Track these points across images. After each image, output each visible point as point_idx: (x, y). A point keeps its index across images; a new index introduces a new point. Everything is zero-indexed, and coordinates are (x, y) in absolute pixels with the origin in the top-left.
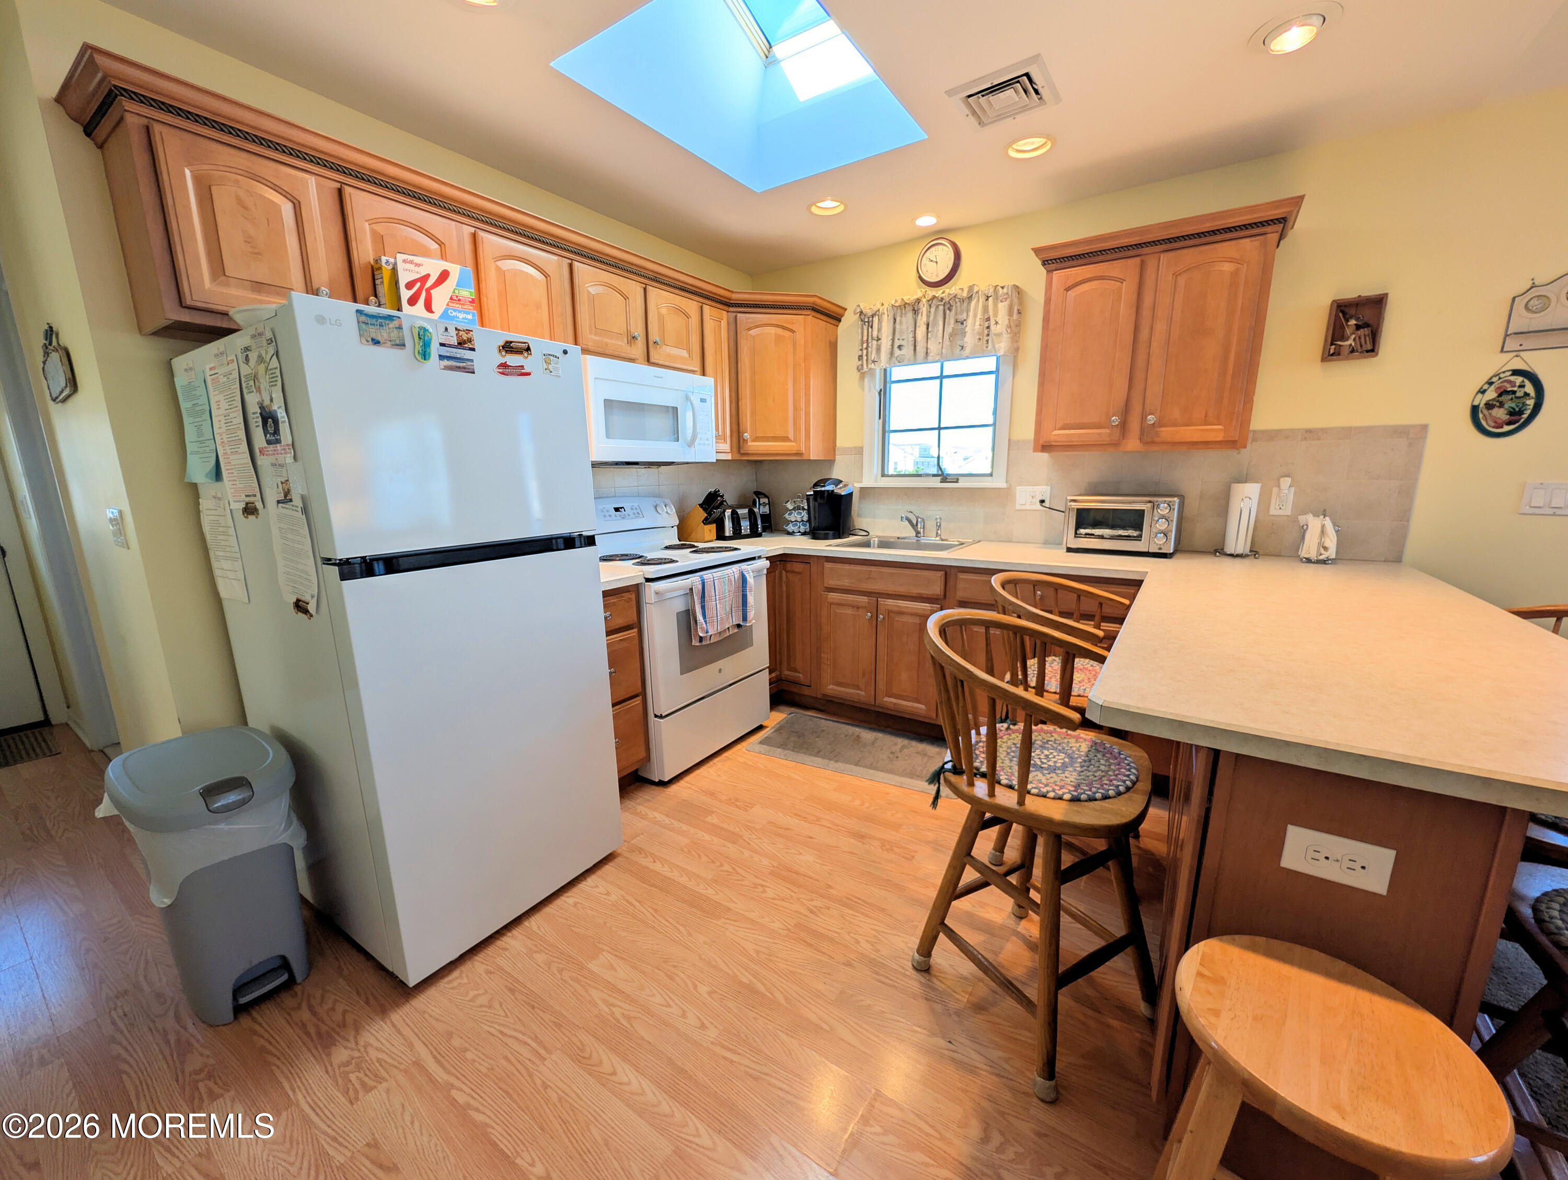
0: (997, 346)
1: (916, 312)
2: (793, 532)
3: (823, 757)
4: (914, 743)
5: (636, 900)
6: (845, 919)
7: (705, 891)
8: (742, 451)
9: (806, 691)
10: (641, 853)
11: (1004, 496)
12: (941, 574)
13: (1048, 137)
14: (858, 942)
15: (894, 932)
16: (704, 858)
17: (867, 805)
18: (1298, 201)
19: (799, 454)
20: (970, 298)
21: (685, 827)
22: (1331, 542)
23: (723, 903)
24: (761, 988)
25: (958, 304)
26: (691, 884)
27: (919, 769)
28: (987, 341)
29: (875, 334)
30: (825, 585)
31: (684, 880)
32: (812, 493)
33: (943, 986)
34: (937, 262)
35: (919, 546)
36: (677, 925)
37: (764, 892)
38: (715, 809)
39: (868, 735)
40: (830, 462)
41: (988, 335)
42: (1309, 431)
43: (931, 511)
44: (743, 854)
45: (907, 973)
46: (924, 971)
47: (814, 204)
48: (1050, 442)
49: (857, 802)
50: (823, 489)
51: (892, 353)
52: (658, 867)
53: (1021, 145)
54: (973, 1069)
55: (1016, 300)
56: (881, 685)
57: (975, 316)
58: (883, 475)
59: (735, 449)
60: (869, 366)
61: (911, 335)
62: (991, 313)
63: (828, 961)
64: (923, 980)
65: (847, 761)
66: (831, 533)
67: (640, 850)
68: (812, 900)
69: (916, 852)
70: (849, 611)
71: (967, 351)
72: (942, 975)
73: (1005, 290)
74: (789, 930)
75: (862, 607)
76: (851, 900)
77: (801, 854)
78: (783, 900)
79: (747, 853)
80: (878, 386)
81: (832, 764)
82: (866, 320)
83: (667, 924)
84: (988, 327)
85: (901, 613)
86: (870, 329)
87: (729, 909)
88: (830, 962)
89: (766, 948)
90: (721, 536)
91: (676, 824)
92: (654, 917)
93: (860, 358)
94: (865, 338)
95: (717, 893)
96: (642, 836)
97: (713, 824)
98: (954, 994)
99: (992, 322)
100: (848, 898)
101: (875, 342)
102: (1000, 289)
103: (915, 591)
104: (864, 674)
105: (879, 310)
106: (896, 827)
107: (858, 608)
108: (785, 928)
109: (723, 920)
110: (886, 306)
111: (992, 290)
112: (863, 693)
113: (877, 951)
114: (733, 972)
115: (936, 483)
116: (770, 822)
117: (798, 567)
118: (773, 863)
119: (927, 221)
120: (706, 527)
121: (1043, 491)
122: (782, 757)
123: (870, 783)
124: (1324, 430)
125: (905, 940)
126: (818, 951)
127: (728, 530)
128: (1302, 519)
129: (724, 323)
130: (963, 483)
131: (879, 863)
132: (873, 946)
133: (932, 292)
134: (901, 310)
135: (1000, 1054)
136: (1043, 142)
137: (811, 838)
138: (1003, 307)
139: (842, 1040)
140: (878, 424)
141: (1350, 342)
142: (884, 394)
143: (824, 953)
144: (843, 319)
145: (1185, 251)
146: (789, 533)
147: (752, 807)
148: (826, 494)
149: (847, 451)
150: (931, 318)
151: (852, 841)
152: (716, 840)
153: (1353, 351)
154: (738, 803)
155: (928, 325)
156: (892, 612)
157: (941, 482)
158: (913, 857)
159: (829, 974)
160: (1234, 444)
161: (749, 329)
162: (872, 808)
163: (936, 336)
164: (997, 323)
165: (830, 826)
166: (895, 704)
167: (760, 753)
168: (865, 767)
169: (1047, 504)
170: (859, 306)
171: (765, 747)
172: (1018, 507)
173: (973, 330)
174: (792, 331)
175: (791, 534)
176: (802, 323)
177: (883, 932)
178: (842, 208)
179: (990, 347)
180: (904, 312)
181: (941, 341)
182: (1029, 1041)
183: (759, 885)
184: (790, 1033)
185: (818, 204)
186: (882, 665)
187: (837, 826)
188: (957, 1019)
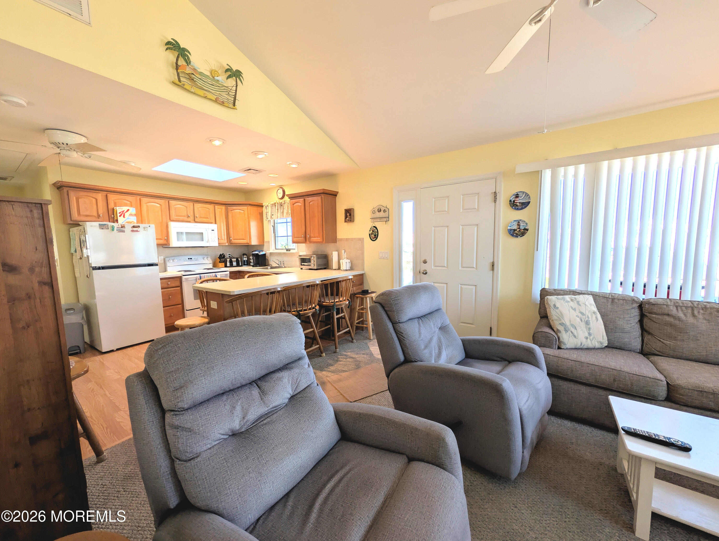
1: (275, 206)
8: (231, 243)
19: (248, 243)
34: (280, 193)
42: (346, 239)
48: (294, 241)
51: (271, 216)
58: (275, 249)
59: (229, 242)
60: (268, 219)
61: (275, 212)
66: (258, 265)
80: (272, 224)
82: (266, 207)
86: (267, 210)
90: (226, 266)
101: (268, 213)
105: (268, 205)
115: (285, 251)
120: (221, 264)
124: (349, 239)
127: (228, 264)
129: (222, 209)
130: (291, 251)
134: (272, 205)
140: (273, 235)
141: (348, 219)
142: (274, 227)
144: (263, 207)
145: (310, 198)
149: (266, 242)
153: (349, 221)
155: (277, 210)
160: (334, 241)
161: (231, 211)
174: (244, 211)
181: (280, 214)
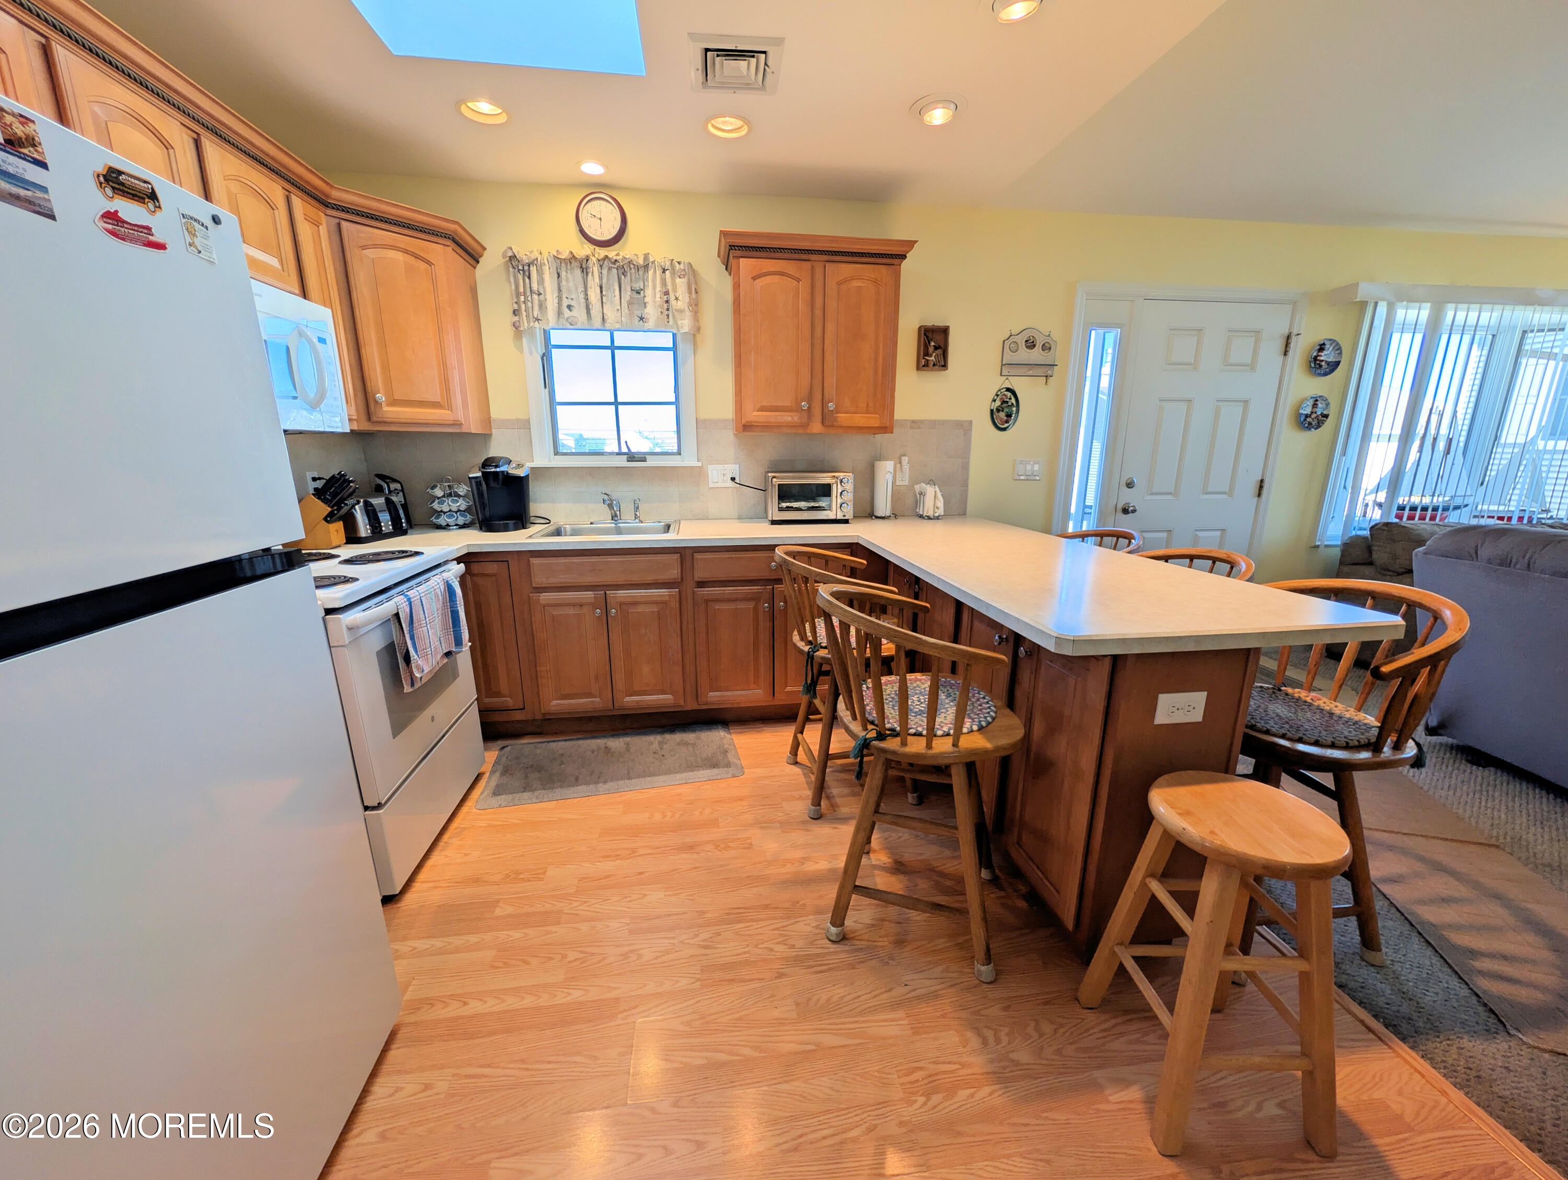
0: (679, 322)
1: (585, 270)
2: (448, 525)
3: (587, 783)
4: (668, 736)
5: (481, 1066)
6: (741, 935)
7: (569, 998)
8: (374, 419)
9: (518, 716)
10: (432, 1005)
11: (696, 475)
12: (677, 556)
13: (746, 121)
14: (772, 950)
15: (793, 921)
16: (534, 962)
17: (669, 814)
18: (911, 244)
19: (457, 424)
20: (646, 267)
21: (473, 939)
22: (940, 503)
23: (602, 997)
24: (724, 1057)
25: (633, 271)
26: (544, 1000)
27: (693, 759)
28: (668, 316)
29: (535, 286)
30: (534, 585)
31: (528, 1001)
32: (479, 474)
33: (863, 943)
34: (600, 219)
35: (619, 531)
36: (568, 1059)
37: (640, 956)
38: (497, 897)
39: (616, 743)
40: (485, 437)
41: (668, 310)
42: (914, 422)
43: (623, 492)
44: (580, 930)
45: (831, 950)
46: (842, 939)
47: (464, 101)
48: (751, 422)
49: (658, 817)
50: (498, 470)
51: (560, 313)
52: (475, 1007)
53: (719, 122)
54: (935, 994)
55: (692, 279)
56: (620, 684)
57: (654, 288)
58: (556, 453)
59: (363, 416)
60: (532, 324)
61: (582, 296)
62: (670, 287)
63: (760, 985)
64: (847, 948)
65: (617, 779)
66: (511, 522)
67: (430, 1002)
68: (697, 936)
69: (749, 838)
70: (571, 611)
71: (651, 324)
72: (856, 934)
73: (682, 266)
74: (698, 980)
75: (587, 604)
76: (732, 914)
77: (645, 895)
78: (668, 953)
79: (584, 927)
80: (541, 350)
81: (602, 787)
82: (521, 268)
83: (550, 1066)
84: (667, 302)
85: (635, 603)
86: (527, 280)
87: (617, 1000)
88: (763, 984)
89: (693, 1013)
90: (352, 538)
91: (457, 941)
92: (527, 1069)
93: (515, 312)
94: (521, 290)
95: (586, 990)
96: (414, 982)
97: (510, 916)
98: (876, 944)
99: (672, 297)
100: (728, 914)
101: (535, 297)
102: (677, 264)
103: (650, 578)
104: (597, 678)
105: (537, 259)
106: (714, 823)
107: (581, 606)
108: (693, 980)
109: (621, 1016)
110: (545, 255)
111: (668, 264)
112: (598, 699)
113: (793, 946)
114: (682, 1063)
115: (622, 462)
116: (581, 880)
117: (491, 568)
118: (623, 920)
119: (593, 169)
120: (331, 526)
121: (733, 469)
122: (535, 800)
123: (654, 791)
124: (921, 422)
125: (806, 922)
126: (745, 982)
127: (364, 529)
128: (917, 488)
129: (323, 229)
130: (651, 462)
131: (728, 865)
132: (785, 944)
133: (602, 252)
134: (566, 264)
135: (940, 968)
136: (739, 126)
137: (641, 873)
138: (681, 283)
139: (834, 1047)
140: (543, 394)
141: (933, 358)
142: (546, 358)
143: (752, 980)
144: (481, 260)
145: (843, 265)
146: (439, 527)
147: (545, 872)
148: (500, 474)
149: (507, 424)
150: (604, 281)
151: (685, 856)
152: (531, 932)
153: (934, 365)
154: (521, 876)
155: (601, 288)
156: (624, 604)
157: (628, 461)
158: (751, 844)
159: (772, 996)
160: (886, 429)
161: (364, 248)
162: (677, 815)
163: (612, 302)
164: (677, 299)
165: (650, 851)
166: (637, 702)
167: (500, 806)
168: (639, 776)
169: (737, 480)
170: (511, 249)
171: (502, 799)
172: (711, 485)
173: (655, 302)
174: (429, 263)
175: (446, 527)
176: (441, 253)
177: (784, 927)
178: (503, 119)
179: (671, 322)
180: (569, 267)
181: (619, 308)
182: (948, 945)
183: (627, 953)
184: (786, 1079)
185: (469, 104)
186: (619, 664)
187: (658, 848)
188: (894, 963)
